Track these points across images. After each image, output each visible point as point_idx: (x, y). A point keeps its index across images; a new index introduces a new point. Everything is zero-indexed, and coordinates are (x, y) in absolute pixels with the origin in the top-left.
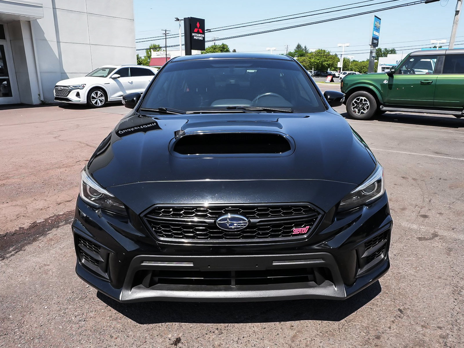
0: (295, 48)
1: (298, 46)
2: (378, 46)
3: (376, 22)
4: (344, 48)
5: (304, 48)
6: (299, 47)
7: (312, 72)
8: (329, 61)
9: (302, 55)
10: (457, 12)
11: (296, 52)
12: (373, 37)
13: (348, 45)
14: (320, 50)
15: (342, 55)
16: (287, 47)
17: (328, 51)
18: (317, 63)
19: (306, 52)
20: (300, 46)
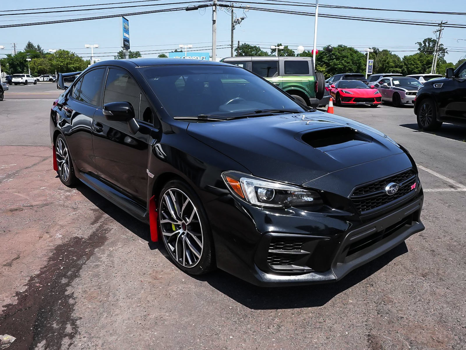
0: (25, 47)
1: (28, 44)
2: (129, 49)
3: (125, 23)
4: (92, 49)
5: (36, 47)
6: (30, 46)
7: (55, 76)
8: (75, 64)
9: (36, 56)
10: (214, 22)
11: (27, 52)
12: (124, 39)
13: (97, 46)
14: (62, 50)
15: (91, 57)
16: (13, 46)
17: (71, 52)
18: (61, 66)
19: (40, 52)
20: (32, 45)
